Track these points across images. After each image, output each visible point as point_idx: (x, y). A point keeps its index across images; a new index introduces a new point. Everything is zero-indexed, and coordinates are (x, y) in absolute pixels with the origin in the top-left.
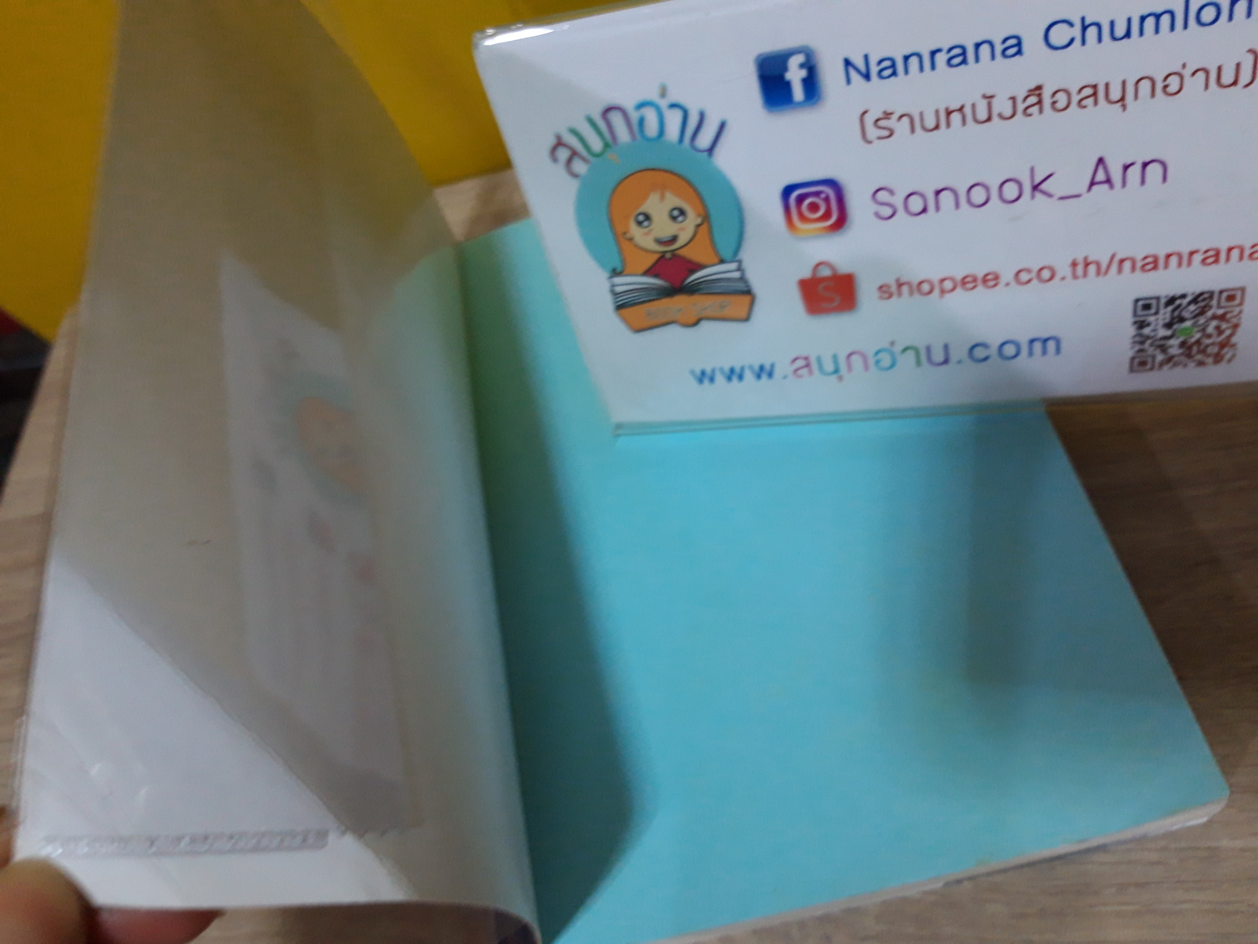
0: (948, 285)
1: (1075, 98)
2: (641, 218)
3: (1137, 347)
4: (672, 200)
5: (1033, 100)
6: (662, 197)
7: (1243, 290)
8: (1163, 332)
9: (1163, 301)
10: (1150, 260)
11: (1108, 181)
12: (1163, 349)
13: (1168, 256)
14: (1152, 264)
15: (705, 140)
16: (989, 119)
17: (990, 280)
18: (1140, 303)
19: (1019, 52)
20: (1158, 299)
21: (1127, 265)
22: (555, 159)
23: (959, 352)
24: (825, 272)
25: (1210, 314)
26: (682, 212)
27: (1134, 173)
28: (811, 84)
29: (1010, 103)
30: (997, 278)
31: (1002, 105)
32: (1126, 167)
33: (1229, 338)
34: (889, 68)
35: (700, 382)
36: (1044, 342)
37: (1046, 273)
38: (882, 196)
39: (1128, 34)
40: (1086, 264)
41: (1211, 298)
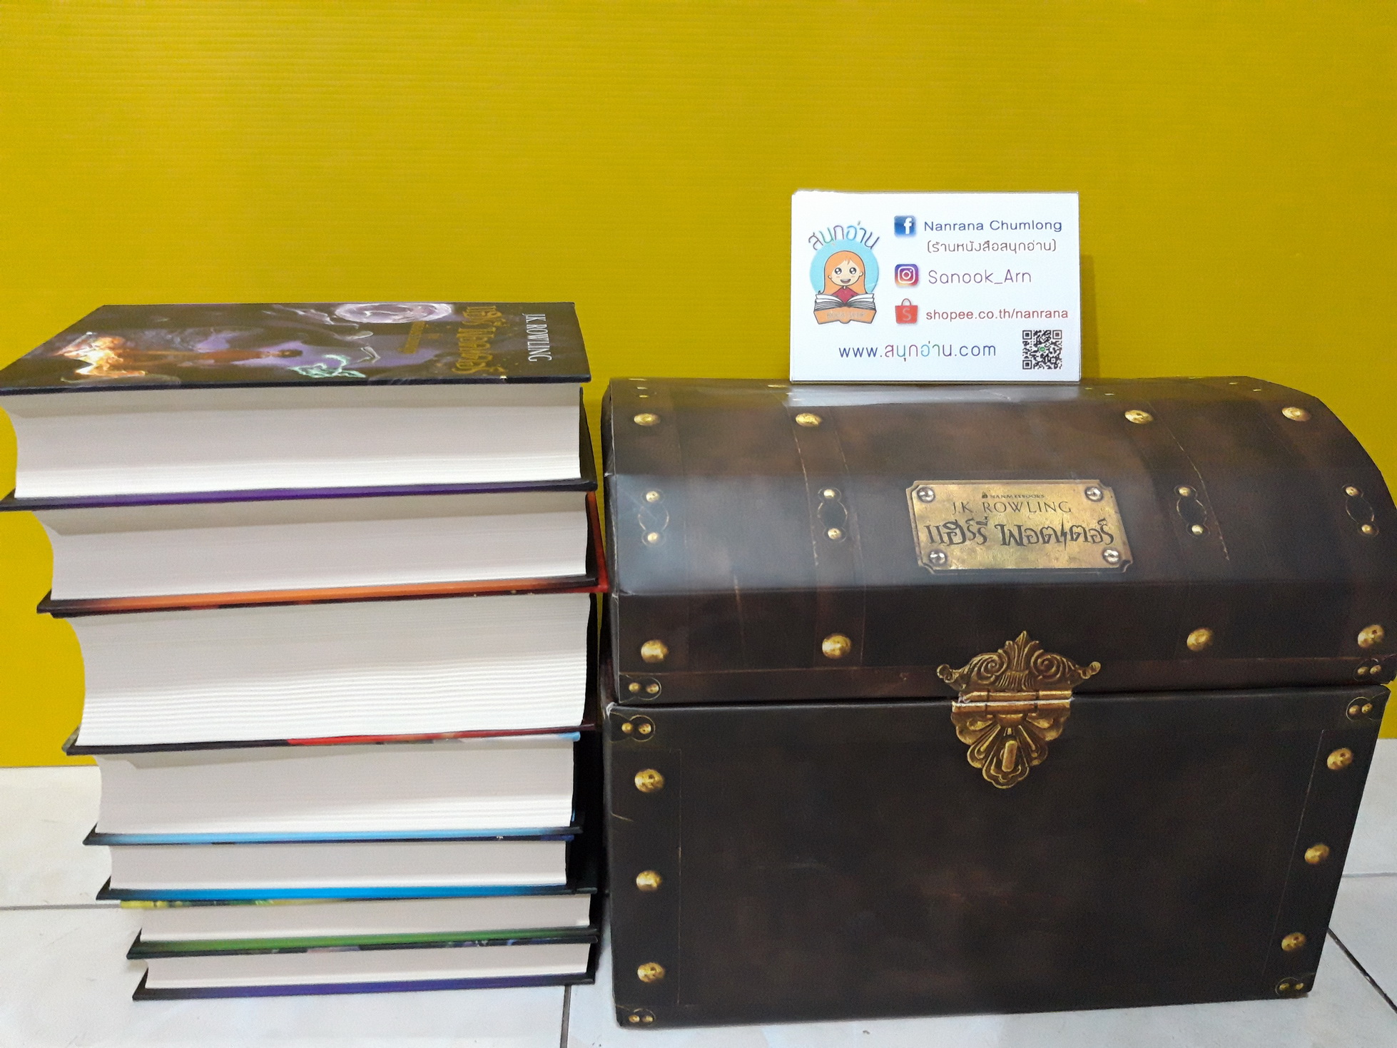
0: (954, 315)
1: (1000, 247)
2: (837, 270)
3: (1025, 355)
4: (852, 264)
5: (986, 245)
6: (848, 263)
7: (1061, 331)
9: (1033, 332)
10: (1027, 313)
11: (1011, 279)
12: (1034, 357)
13: (1033, 312)
14: (1028, 315)
15: (870, 243)
16: (972, 250)
17: (969, 315)
18: (1025, 333)
19: (982, 229)
20: (1031, 331)
21: (1019, 314)
22: (809, 242)
23: (956, 351)
24: (908, 304)
25: (1050, 341)
26: (855, 269)
27: (1020, 276)
28: (912, 229)
29: (979, 245)
30: (972, 314)
31: (976, 246)
32: (1017, 275)
33: (1058, 355)
34: (940, 227)
35: (842, 356)
36: (989, 348)
37: (990, 315)
38: (932, 274)
39: (1016, 228)
40: (1005, 313)
41: (1050, 333)
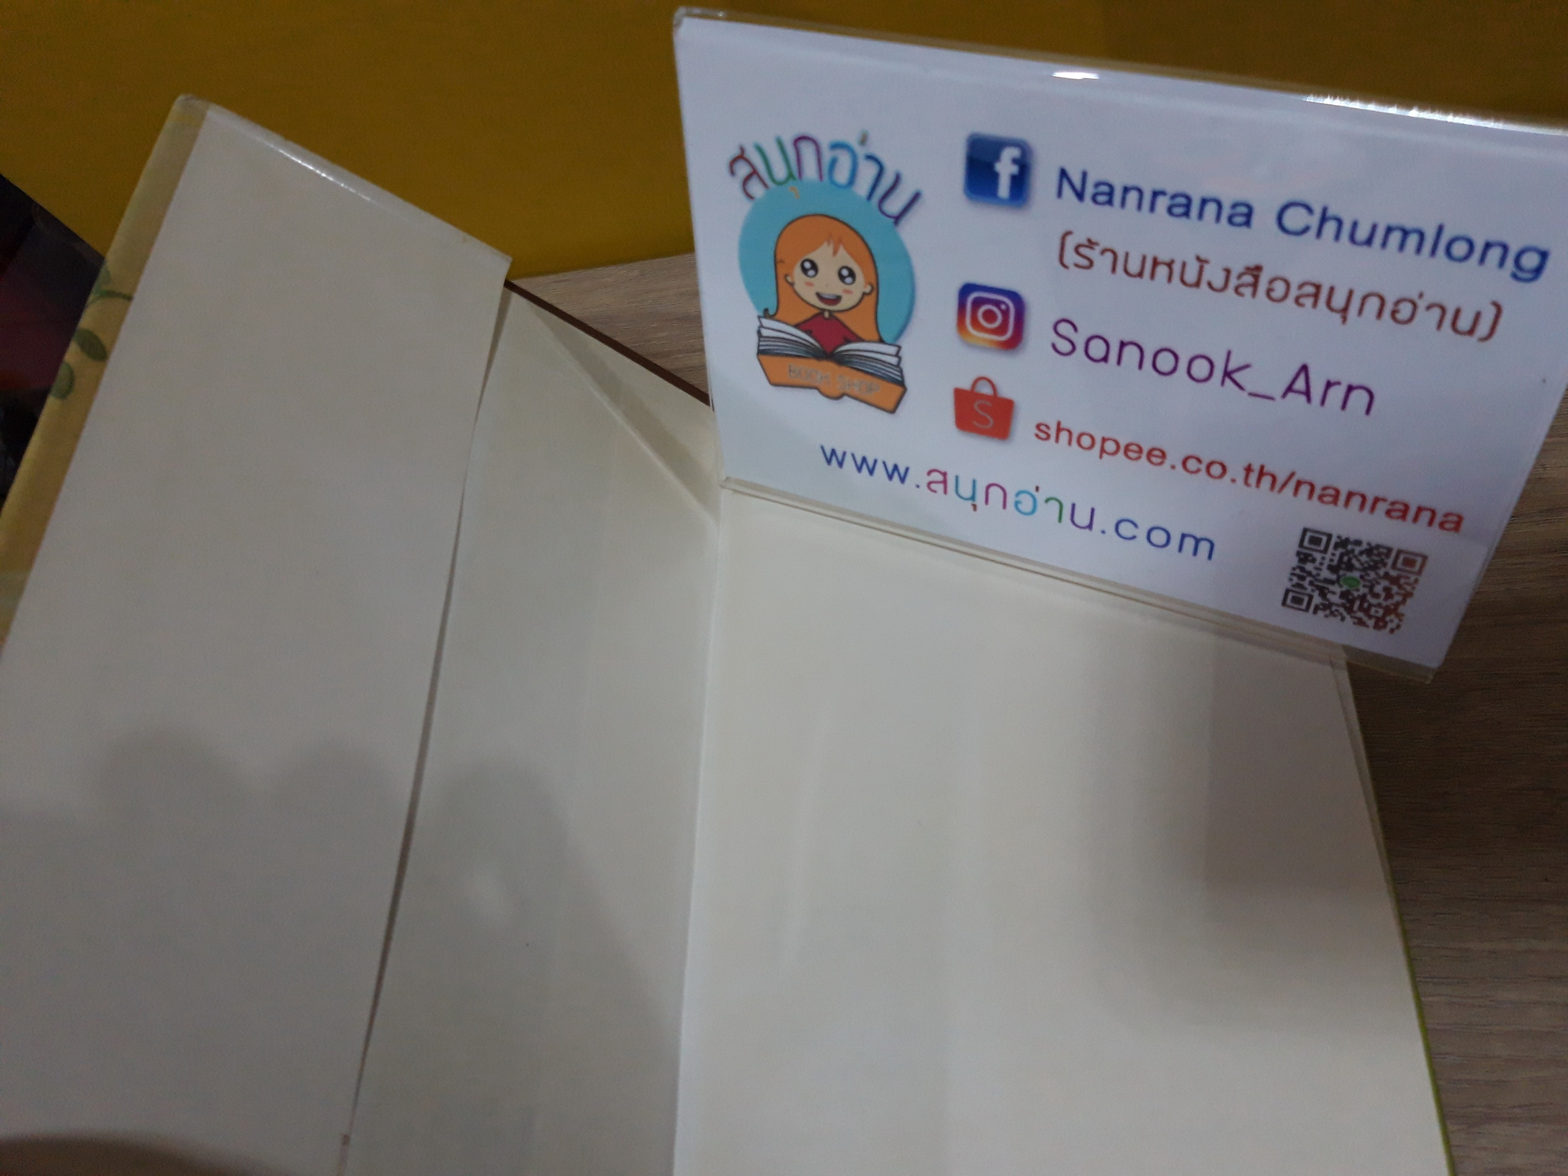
0: (1110, 446)
1: (1294, 292)
2: (807, 265)
3: (1295, 580)
4: (844, 258)
5: (1248, 279)
6: (835, 252)
7: (1425, 558)
8: (1325, 574)
9: (1334, 540)
10: (1332, 492)
11: (1307, 393)
12: (1323, 593)
13: (1351, 494)
17: (1157, 456)
18: (1309, 535)
19: (1247, 223)
20: (1329, 536)
21: (1305, 490)
22: (732, 172)
23: (1105, 521)
24: (986, 390)
25: (1382, 572)
26: (852, 274)
27: (1337, 394)
28: (1020, 184)
29: (1223, 275)
30: (1163, 455)
31: (1214, 274)
32: (1329, 385)
33: (1397, 605)
34: (1106, 195)
35: (829, 461)
36: (1197, 541)
37: (1217, 469)
38: (1064, 328)
39: (1369, 241)
40: (1262, 473)
41: (1388, 555)
